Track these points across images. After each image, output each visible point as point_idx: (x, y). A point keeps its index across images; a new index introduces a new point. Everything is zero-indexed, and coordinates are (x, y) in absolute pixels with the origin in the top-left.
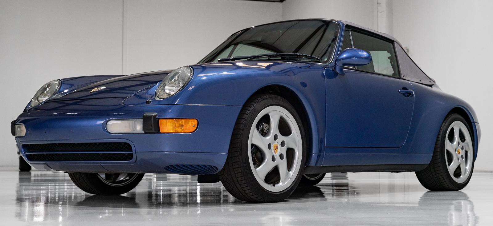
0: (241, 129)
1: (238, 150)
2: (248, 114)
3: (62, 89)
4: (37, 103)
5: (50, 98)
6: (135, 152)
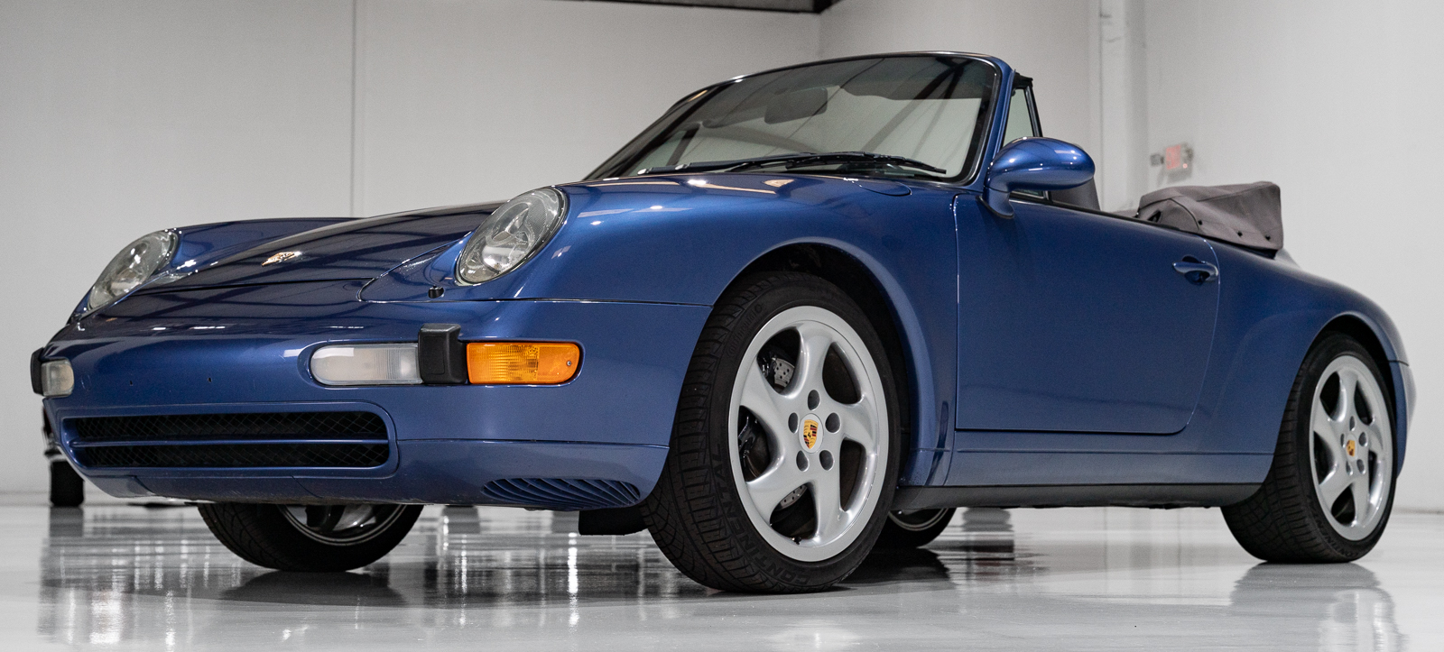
2: (735, 314)
3: (178, 257)
4: (106, 298)
5: (144, 282)
6: (397, 440)
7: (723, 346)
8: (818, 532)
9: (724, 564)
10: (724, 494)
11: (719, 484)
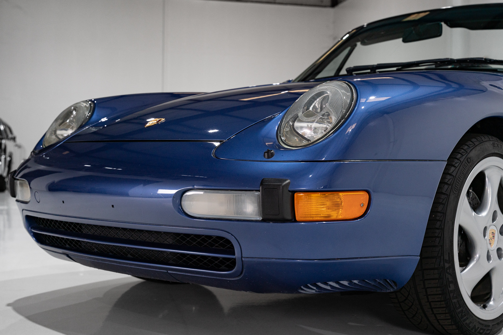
0: (444, 194)
1: (436, 235)
2: (456, 165)
3: (94, 117)
4: (54, 139)
5: (75, 132)
6: (242, 257)
7: (450, 187)
8: (492, 299)
9: (439, 321)
10: (451, 285)
11: (448, 278)
